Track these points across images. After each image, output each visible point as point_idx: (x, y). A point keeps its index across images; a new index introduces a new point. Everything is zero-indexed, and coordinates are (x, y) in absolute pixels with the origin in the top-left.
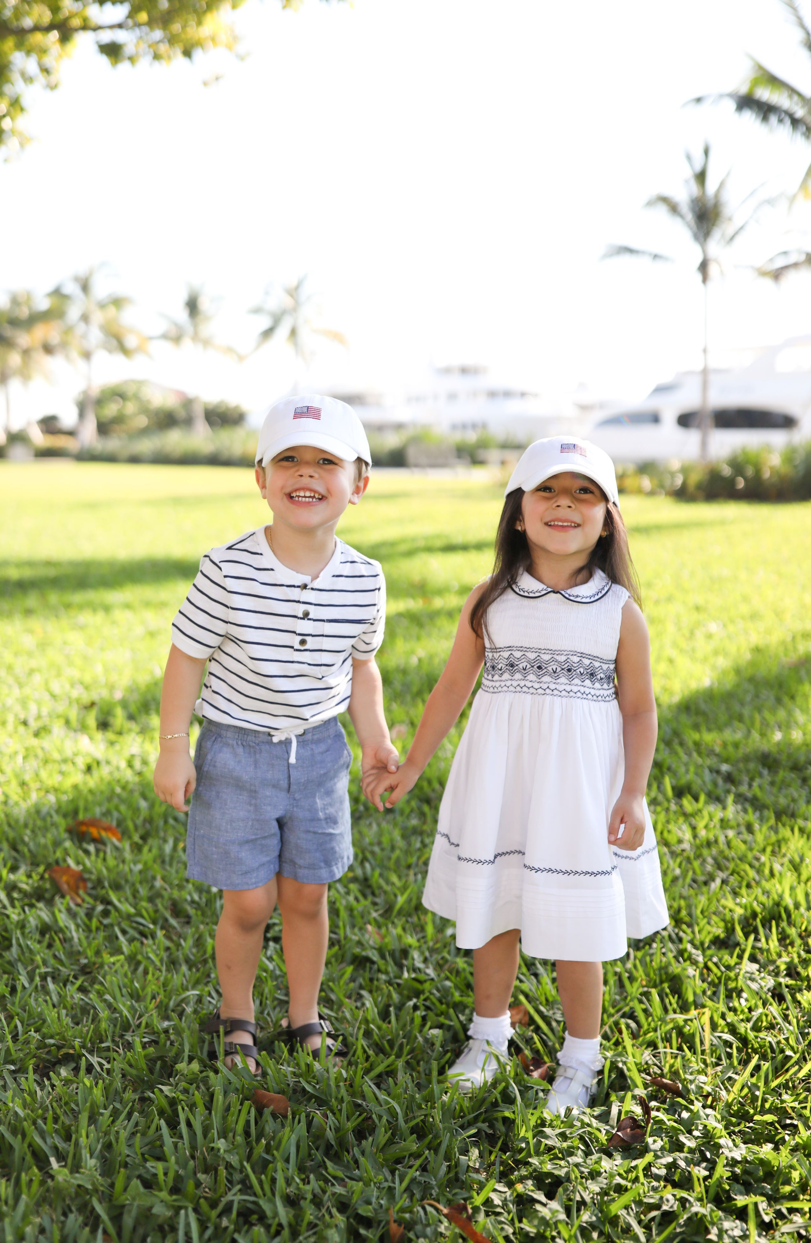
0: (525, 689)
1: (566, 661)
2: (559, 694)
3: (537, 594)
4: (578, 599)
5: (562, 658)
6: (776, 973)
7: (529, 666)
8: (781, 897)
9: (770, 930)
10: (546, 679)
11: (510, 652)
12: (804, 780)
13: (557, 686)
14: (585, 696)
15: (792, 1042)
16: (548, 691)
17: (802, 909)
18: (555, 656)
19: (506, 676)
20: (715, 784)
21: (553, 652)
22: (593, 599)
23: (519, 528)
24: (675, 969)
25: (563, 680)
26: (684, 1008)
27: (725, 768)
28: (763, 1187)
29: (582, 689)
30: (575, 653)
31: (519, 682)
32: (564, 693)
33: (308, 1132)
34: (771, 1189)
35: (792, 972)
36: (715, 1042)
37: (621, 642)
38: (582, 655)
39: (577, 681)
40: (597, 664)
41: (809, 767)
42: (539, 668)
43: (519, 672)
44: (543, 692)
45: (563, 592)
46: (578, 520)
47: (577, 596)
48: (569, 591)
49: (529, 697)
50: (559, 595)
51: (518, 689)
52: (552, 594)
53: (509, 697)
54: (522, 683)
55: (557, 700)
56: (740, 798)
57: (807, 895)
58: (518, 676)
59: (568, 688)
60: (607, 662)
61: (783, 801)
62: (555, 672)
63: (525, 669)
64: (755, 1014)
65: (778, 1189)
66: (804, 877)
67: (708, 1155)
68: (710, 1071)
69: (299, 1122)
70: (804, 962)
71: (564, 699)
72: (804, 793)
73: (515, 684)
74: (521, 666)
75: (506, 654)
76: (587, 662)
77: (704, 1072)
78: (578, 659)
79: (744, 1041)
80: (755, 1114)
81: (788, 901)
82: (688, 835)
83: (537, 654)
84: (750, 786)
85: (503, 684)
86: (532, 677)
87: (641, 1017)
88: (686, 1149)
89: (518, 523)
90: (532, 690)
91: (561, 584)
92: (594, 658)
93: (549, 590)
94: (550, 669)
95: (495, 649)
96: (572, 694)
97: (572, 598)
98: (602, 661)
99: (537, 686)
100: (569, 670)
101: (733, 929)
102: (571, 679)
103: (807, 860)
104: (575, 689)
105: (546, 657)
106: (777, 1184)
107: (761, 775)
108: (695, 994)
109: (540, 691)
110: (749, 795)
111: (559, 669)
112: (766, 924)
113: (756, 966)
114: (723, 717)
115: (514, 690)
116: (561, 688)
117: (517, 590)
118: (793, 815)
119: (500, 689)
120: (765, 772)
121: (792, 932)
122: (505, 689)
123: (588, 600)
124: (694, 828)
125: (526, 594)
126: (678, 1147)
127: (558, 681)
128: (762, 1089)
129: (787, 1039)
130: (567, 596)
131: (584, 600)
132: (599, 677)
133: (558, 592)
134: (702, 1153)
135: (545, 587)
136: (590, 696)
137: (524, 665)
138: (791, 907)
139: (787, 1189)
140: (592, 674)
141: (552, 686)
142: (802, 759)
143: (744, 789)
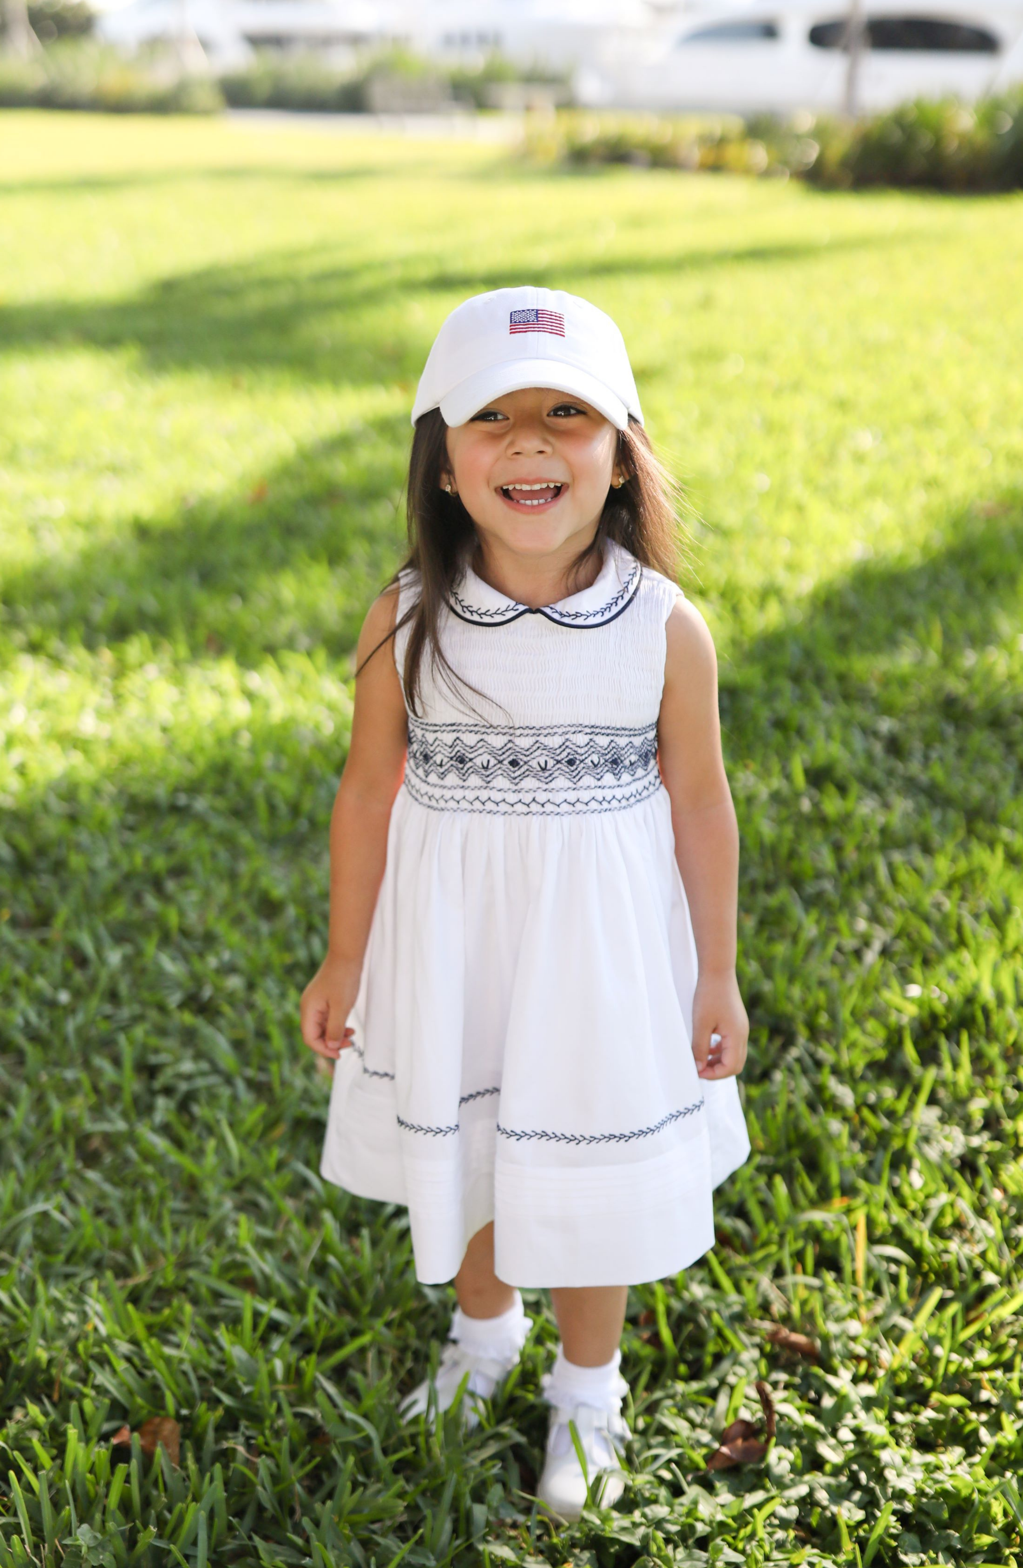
0: (490, 806)
1: (563, 746)
2: (557, 810)
3: (498, 619)
4: (580, 621)
5: (555, 742)
6: (967, 1127)
7: (493, 762)
8: (976, 987)
9: (958, 1044)
10: (529, 783)
11: (454, 735)
12: (1010, 745)
13: (550, 796)
14: (605, 805)
15: (992, 1256)
16: (534, 807)
17: (1009, 1009)
18: (542, 739)
19: (452, 779)
20: (871, 758)
21: (536, 731)
22: (608, 615)
23: (448, 489)
24: (810, 1122)
25: (561, 782)
26: (823, 1197)
27: (885, 725)
28: (949, 1536)
29: (599, 794)
30: (579, 728)
31: (477, 793)
32: (565, 807)
33: (226, 1491)
34: (961, 1539)
35: (991, 1122)
36: (874, 1262)
37: (667, 691)
38: (594, 730)
39: (588, 780)
40: (622, 741)
41: (1019, 719)
42: (514, 763)
43: (476, 772)
44: (525, 809)
45: (548, 610)
46: (557, 474)
47: (577, 615)
48: (559, 606)
49: (499, 820)
50: (539, 615)
51: (477, 805)
52: (528, 616)
53: (463, 820)
54: (484, 795)
55: (553, 822)
56: (911, 786)
57: (1016, 980)
58: (474, 780)
59: (572, 796)
60: (644, 731)
61: (977, 791)
62: (544, 769)
63: (486, 768)
64: (934, 1205)
65: (971, 1540)
66: (1011, 942)
67: (863, 1477)
68: (863, 1312)
69: (212, 1480)
70: (1013, 1110)
71: (566, 819)
72: (1012, 769)
73: (470, 795)
74: (478, 761)
75: (449, 738)
76: (603, 741)
77: (854, 1314)
78: (587, 738)
79: (917, 1254)
80: (933, 1389)
81: (987, 994)
82: (828, 862)
83: (507, 737)
84: (926, 759)
85: (448, 794)
86: (501, 782)
87: (756, 1214)
88: (828, 1468)
89: (444, 477)
90: (503, 807)
91: (544, 591)
92: (618, 731)
93: (521, 608)
94: (534, 763)
95: (425, 727)
96: (579, 806)
97: (566, 620)
98: (633, 732)
99: (512, 798)
100: (571, 762)
101: (901, 1043)
102: (576, 778)
103: (1018, 911)
104: (585, 796)
105: (524, 742)
106: (969, 1531)
107: (943, 740)
108: (842, 1169)
109: (520, 808)
110: (924, 778)
111: (551, 763)
112: (952, 1034)
113: (935, 1112)
114: (882, 624)
115: (469, 807)
116: (558, 798)
117: (459, 609)
118: (993, 820)
119: (442, 804)
120: (950, 730)
121: (993, 1051)
122: (452, 804)
123: (599, 619)
124: (838, 848)
125: (476, 618)
126: (816, 1463)
127: (552, 785)
128: (947, 1343)
129: (983, 1255)
130: (556, 616)
131: (591, 621)
132: (627, 763)
133: (538, 611)
134: (853, 1477)
135: (513, 603)
136: (615, 803)
137: (485, 758)
138: (992, 1003)
139: (985, 1540)
140: (615, 762)
141: (542, 797)
142: (1007, 708)
143: (914, 767)
